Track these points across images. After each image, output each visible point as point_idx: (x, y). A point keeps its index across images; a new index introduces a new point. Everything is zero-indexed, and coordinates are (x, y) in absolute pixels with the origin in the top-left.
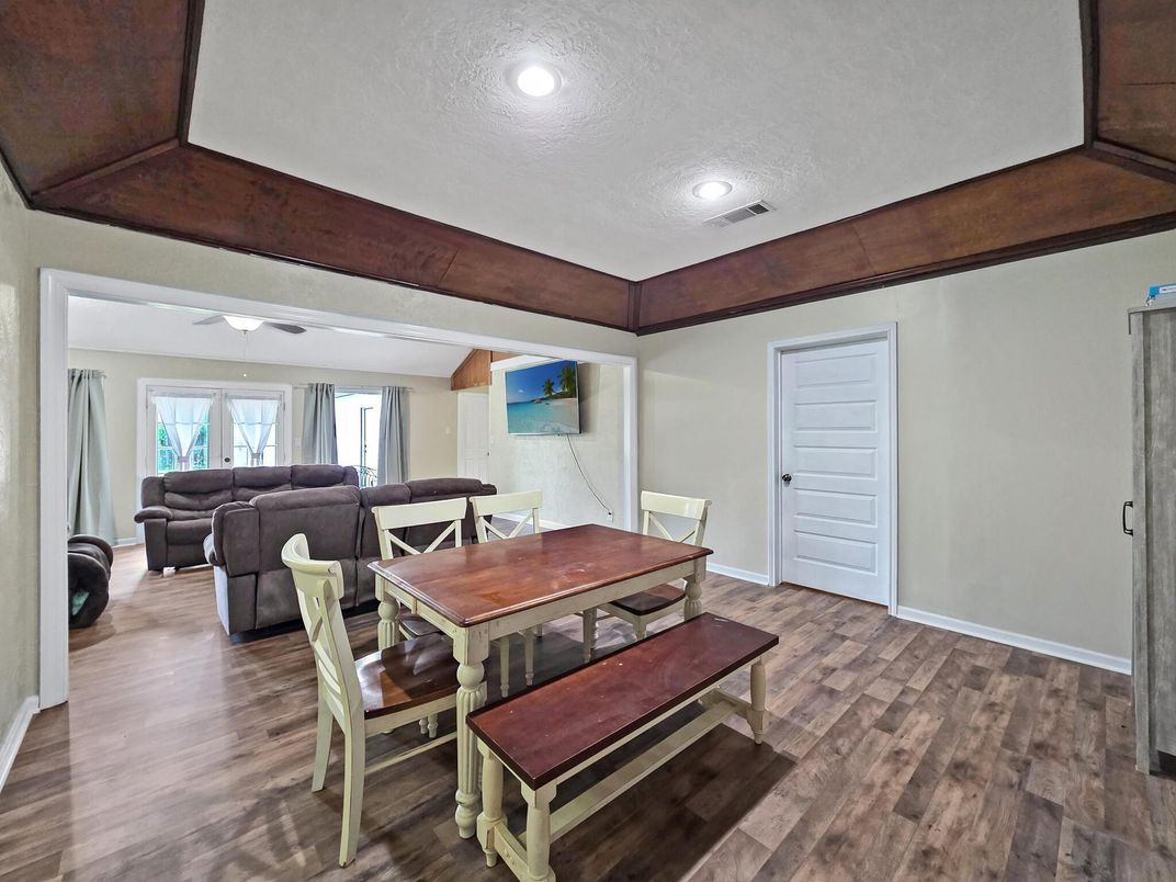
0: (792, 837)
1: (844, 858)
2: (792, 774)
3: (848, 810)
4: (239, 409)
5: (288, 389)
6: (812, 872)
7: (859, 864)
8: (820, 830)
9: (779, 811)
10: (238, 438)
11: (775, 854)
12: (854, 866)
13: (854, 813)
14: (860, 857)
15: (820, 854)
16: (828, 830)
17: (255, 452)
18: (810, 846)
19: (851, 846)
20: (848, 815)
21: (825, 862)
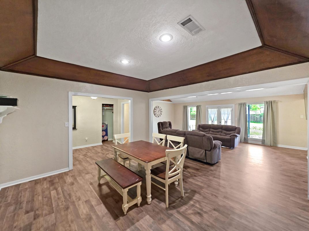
0: (95, 212)
1: (86, 219)
2: (111, 218)
3: (95, 226)
4: (223, 110)
5: (233, 105)
6: (87, 212)
7: (83, 221)
8: (94, 217)
9: (102, 211)
10: (222, 118)
11: (94, 208)
12: (83, 220)
13: (94, 227)
14: (84, 222)
15: (90, 215)
16: (93, 218)
17: (225, 121)
18: (92, 214)
19: (87, 221)
20: (94, 225)
21: (87, 215)
